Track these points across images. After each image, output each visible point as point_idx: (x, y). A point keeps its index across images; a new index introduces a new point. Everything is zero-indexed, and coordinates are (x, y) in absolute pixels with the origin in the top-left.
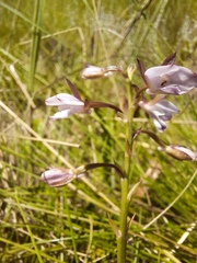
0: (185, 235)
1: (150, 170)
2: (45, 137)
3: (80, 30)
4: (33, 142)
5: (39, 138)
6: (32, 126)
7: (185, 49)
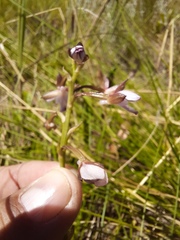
0: (145, 179)
1: (121, 132)
2: (34, 106)
3: (60, 9)
4: (24, 110)
5: (28, 107)
6: (23, 97)
7: (160, 22)
